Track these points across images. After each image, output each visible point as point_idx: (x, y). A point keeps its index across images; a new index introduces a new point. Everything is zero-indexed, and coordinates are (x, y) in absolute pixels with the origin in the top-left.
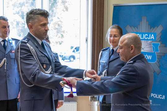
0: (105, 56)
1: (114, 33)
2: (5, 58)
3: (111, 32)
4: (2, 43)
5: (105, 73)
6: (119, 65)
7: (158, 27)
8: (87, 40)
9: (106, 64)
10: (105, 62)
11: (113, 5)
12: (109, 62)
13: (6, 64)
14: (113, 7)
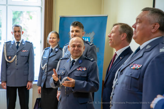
0: (47, 53)
1: (53, 36)
2: (16, 56)
3: (51, 35)
4: (16, 44)
5: (46, 66)
6: (56, 60)
7: (91, 33)
8: (41, 42)
9: (47, 59)
10: (46, 58)
11: (60, 16)
12: (49, 58)
13: (16, 60)
14: (59, 18)
